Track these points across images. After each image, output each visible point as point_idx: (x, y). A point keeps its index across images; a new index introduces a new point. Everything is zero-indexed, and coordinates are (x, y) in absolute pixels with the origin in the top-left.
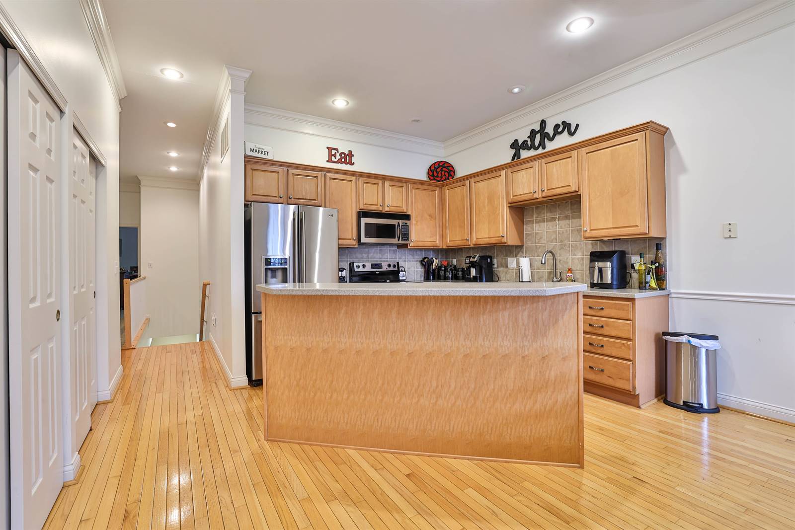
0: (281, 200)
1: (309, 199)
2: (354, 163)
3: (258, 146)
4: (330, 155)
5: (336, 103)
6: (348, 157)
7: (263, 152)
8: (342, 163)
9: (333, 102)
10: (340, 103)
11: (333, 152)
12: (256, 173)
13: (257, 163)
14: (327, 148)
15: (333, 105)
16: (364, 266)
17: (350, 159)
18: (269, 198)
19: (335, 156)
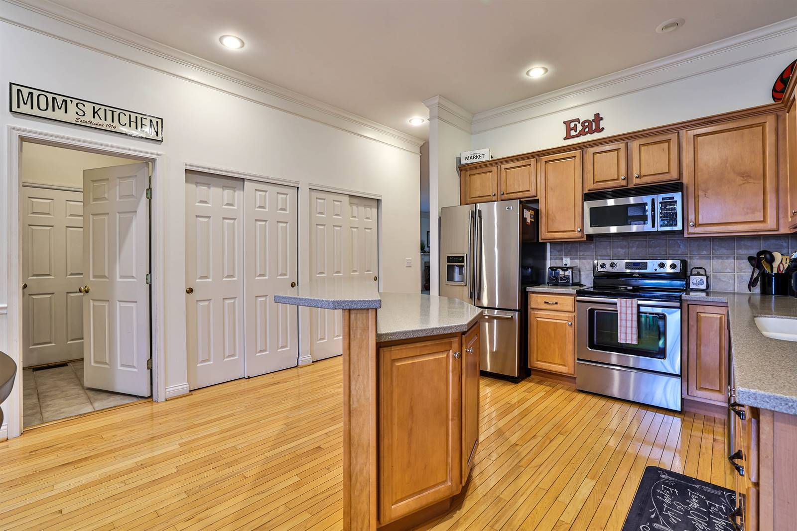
0: (494, 198)
1: (522, 192)
2: (603, 129)
3: (473, 152)
4: (569, 130)
5: (531, 73)
6: (594, 123)
7: (479, 157)
8: (586, 134)
9: (527, 73)
10: (537, 72)
11: (572, 125)
12: (473, 177)
13: (474, 168)
14: (564, 123)
15: (529, 77)
16: (612, 265)
17: (598, 125)
18: (484, 198)
19: (575, 128)
